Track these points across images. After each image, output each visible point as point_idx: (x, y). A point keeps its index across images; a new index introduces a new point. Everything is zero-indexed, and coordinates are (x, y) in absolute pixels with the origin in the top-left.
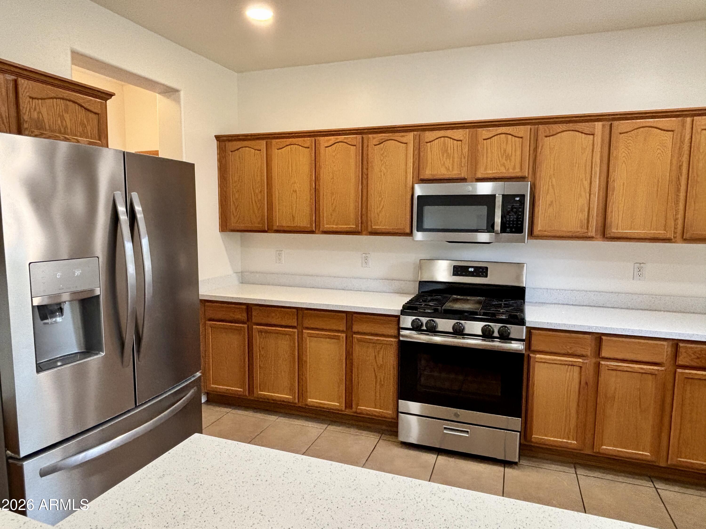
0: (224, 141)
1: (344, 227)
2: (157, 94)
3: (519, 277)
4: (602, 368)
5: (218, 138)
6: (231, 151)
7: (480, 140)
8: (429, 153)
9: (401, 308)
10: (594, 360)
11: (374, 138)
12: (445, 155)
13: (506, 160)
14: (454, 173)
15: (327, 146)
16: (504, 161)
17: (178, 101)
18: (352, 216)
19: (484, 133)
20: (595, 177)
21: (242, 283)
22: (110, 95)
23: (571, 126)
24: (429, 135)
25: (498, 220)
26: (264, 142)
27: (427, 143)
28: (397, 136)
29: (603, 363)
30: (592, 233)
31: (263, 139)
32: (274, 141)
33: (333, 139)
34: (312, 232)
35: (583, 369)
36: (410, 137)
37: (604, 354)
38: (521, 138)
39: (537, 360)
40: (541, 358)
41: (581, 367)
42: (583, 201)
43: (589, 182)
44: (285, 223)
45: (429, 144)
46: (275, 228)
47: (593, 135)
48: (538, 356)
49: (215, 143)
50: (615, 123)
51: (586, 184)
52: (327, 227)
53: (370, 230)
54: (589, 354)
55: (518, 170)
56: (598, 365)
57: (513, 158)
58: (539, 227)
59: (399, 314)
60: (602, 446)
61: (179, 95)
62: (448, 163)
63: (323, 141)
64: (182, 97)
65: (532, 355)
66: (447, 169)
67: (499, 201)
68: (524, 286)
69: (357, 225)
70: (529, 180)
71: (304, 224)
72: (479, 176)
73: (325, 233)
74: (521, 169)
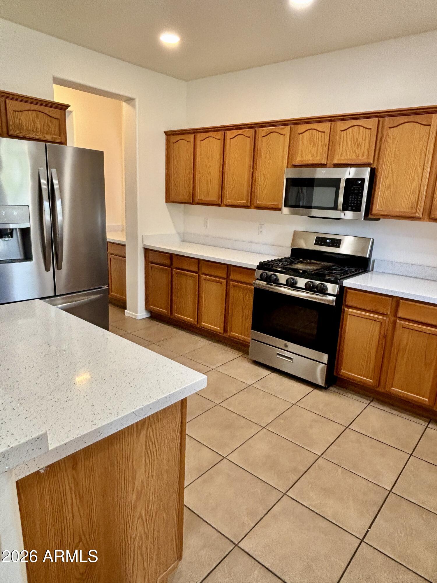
0: (169, 135)
1: (239, 202)
2: (123, 102)
3: (364, 249)
4: (397, 326)
5: (166, 133)
6: (174, 143)
7: (339, 131)
8: (300, 143)
9: (258, 264)
10: (393, 318)
11: (262, 130)
12: (312, 144)
13: (357, 148)
14: (317, 160)
15: (231, 137)
16: (355, 149)
17: (134, 106)
18: (245, 193)
19: (342, 126)
20: (428, 163)
21: (183, 241)
22: (67, 107)
23: (411, 118)
24: (302, 128)
25: (341, 200)
26: (193, 135)
27: (299, 134)
28: (278, 129)
29: (398, 321)
30: (419, 214)
31: (191, 133)
32: (199, 135)
33: (235, 132)
34: (219, 205)
35: (383, 324)
36: (288, 129)
37: (400, 314)
38: (370, 129)
39: (349, 313)
40: (352, 312)
41: (381, 323)
42: (416, 184)
43: (423, 167)
44: (203, 198)
45: (300, 135)
46: (196, 200)
47: (430, 125)
48: (350, 310)
49: (164, 136)
51: (420, 169)
52: (227, 201)
53: (255, 205)
54: (389, 313)
55: (365, 157)
56: (395, 323)
57: (363, 147)
58: (378, 207)
59: (255, 268)
60: (392, 387)
61: (135, 102)
62: (314, 151)
63: (230, 134)
64: (137, 103)
65: (346, 309)
66: (313, 156)
67: (343, 184)
68: (367, 256)
69: (247, 201)
70: (374, 166)
71: (214, 198)
72: (336, 162)
73: (227, 206)
74: (368, 156)
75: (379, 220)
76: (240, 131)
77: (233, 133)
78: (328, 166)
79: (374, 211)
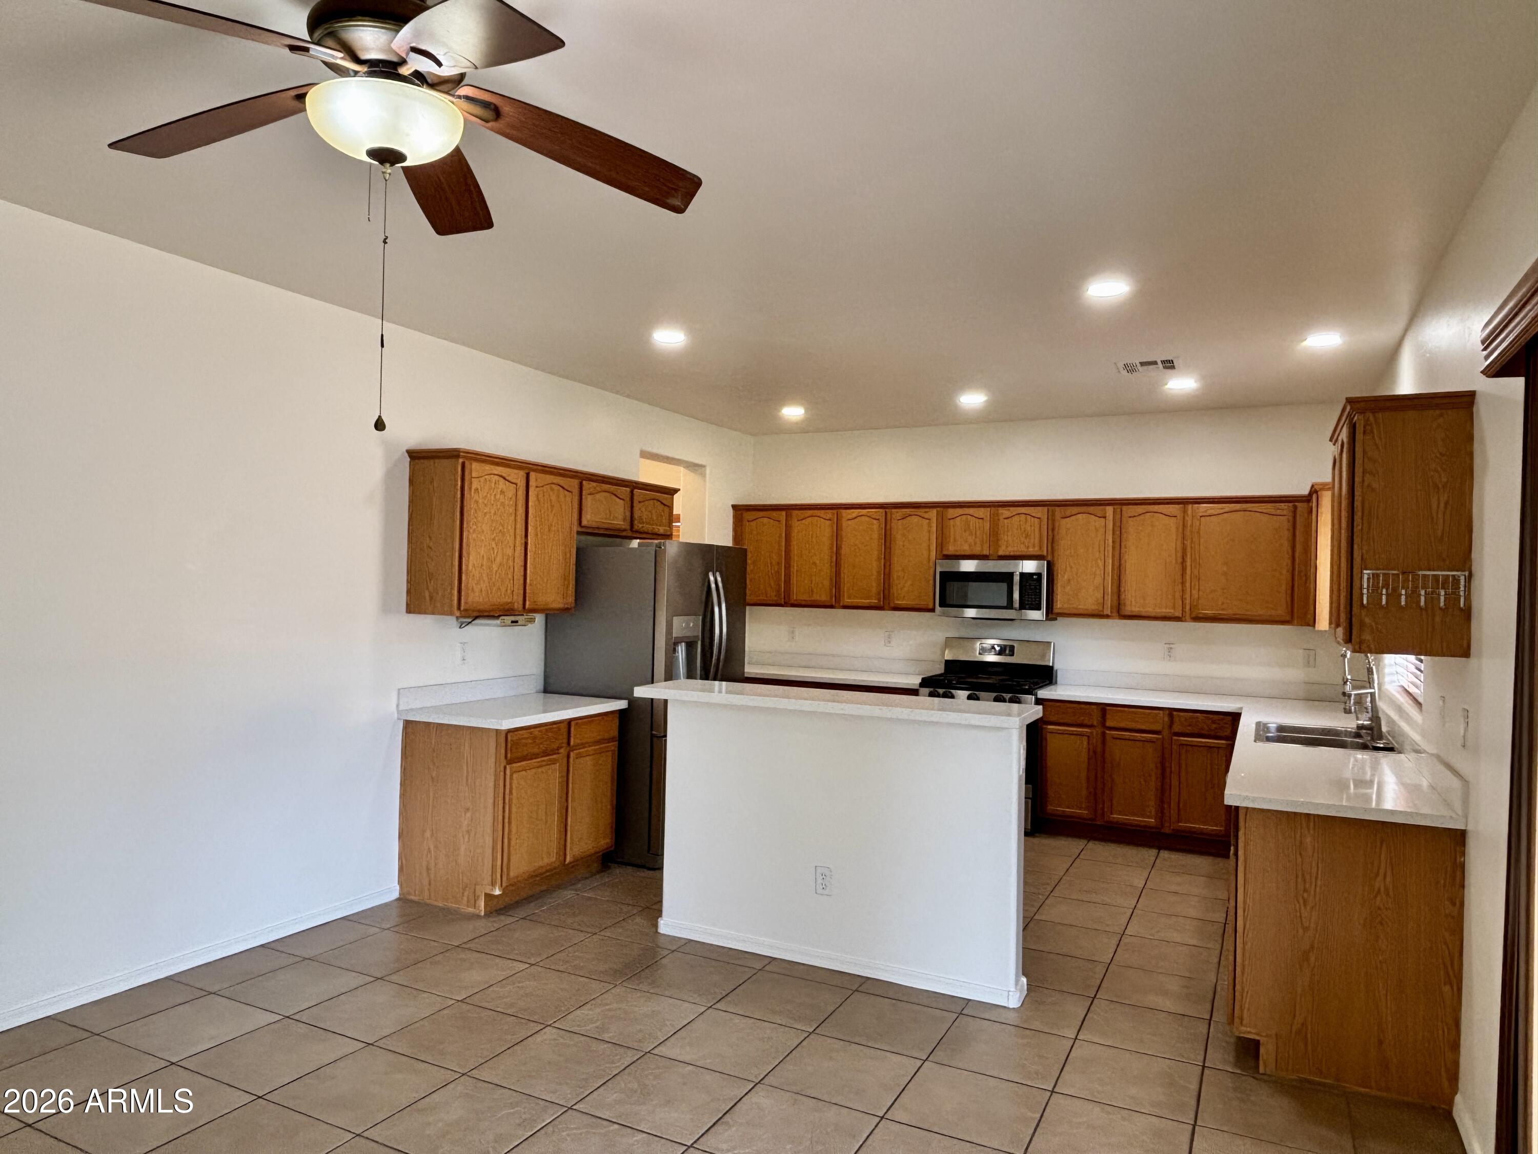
0: (740, 510)
1: (866, 602)
2: (682, 469)
3: (1044, 656)
4: (1108, 738)
5: (735, 507)
6: (748, 521)
7: (1001, 518)
8: (952, 529)
9: (921, 680)
10: (1100, 730)
11: (897, 512)
12: (968, 531)
13: (1026, 539)
14: (977, 550)
15: (849, 519)
16: (1023, 539)
17: (703, 475)
18: (874, 590)
19: (1005, 512)
20: (1108, 557)
22: (676, 491)
23: (1084, 509)
24: (952, 512)
25: (1016, 596)
26: (784, 513)
27: (950, 520)
28: (921, 512)
29: (1107, 732)
30: (1107, 611)
31: (783, 510)
32: (795, 513)
33: (856, 512)
34: (832, 607)
35: (1091, 738)
36: (933, 513)
37: (1108, 723)
38: (1040, 518)
39: (1048, 730)
40: (1052, 729)
41: (1088, 736)
42: (1098, 580)
43: (1103, 561)
44: (804, 597)
45: (952, 521)
46: (792, 602)
47: (1105, 517)
48: (1050, 727)
49: (731, 512)
50: (1124, 508)
51: (1101, 564)
52: (847, 601)
53: (892, 605)
54: (1095, 723)
55: (1037, 549)
56: (1104, 734)
57: (1032, 537)
58: (1059, 605)
59: (918, 687)
60: (1112, 815)
61: (705, 470)
62: (971, 540)
63: (846, 514)
64: (708, 472)
65: (1045, 726)
66: (970, 546)
67: (1017, 578)
68: (1051, 665)
69: (879, 600)
70: (1049, 558)
71: (823, 598)
72: (1001, 553)
73: (845, 607)
74: (1041, 548)
75: (1056, 619)
76: (864, 511)
77: (853, 513)
78: (991, 558)
79: (1055, 611)
